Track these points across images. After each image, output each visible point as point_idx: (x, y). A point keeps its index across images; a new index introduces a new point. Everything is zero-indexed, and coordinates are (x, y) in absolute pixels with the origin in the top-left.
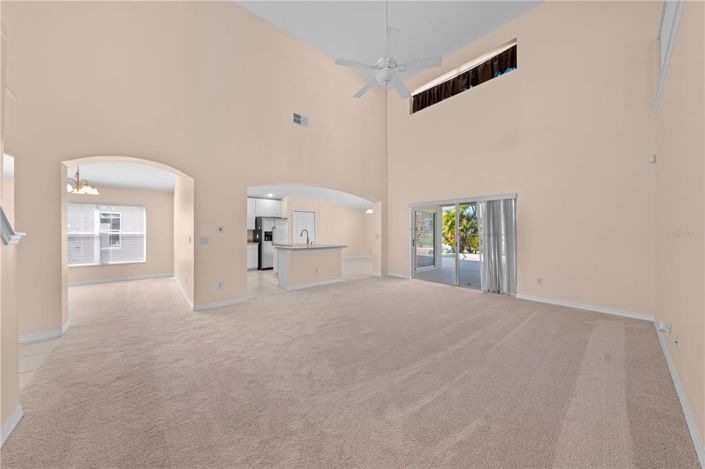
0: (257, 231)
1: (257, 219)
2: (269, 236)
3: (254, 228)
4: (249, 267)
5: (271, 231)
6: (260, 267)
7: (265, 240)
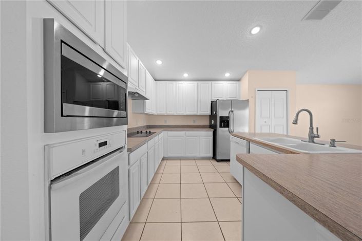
0: (213, 116)
1: (212, 102)
2: (225, 122)
3: (209, 113)
4: (203, 155)
5: (228, 116)
6: (214, 157)
7: (221, 127)
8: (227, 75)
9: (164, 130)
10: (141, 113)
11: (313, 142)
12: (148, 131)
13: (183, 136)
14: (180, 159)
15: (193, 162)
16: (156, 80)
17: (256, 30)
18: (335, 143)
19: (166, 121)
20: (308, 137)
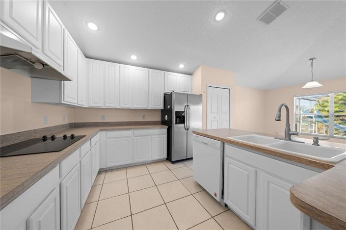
0: (166, 110)
1: (165, 95)
2: (181, 118)
3: (161, 107)
4: (156, 158)
5: (183, 111)
6: (169, 158)
7: (176, 123)
8: (181, 66)
9: (101, 130)
10: (56, 104)
11: (290, 140)
12: (69, 135)
13: (130, 137)
14: (125, 167)
15: (144, 168)
16: (87, 57)
17: (220, 16)
18: (319, 141)
19: (103, 117)
20: (284, 135)
